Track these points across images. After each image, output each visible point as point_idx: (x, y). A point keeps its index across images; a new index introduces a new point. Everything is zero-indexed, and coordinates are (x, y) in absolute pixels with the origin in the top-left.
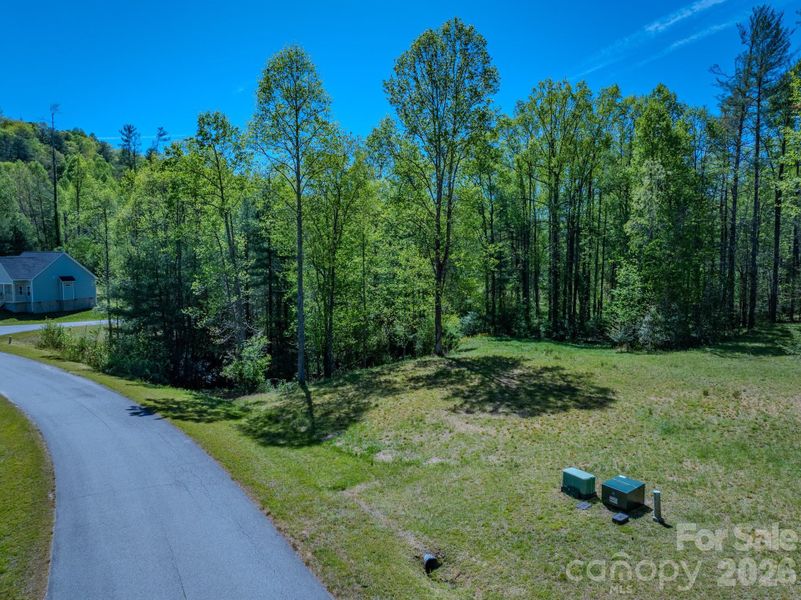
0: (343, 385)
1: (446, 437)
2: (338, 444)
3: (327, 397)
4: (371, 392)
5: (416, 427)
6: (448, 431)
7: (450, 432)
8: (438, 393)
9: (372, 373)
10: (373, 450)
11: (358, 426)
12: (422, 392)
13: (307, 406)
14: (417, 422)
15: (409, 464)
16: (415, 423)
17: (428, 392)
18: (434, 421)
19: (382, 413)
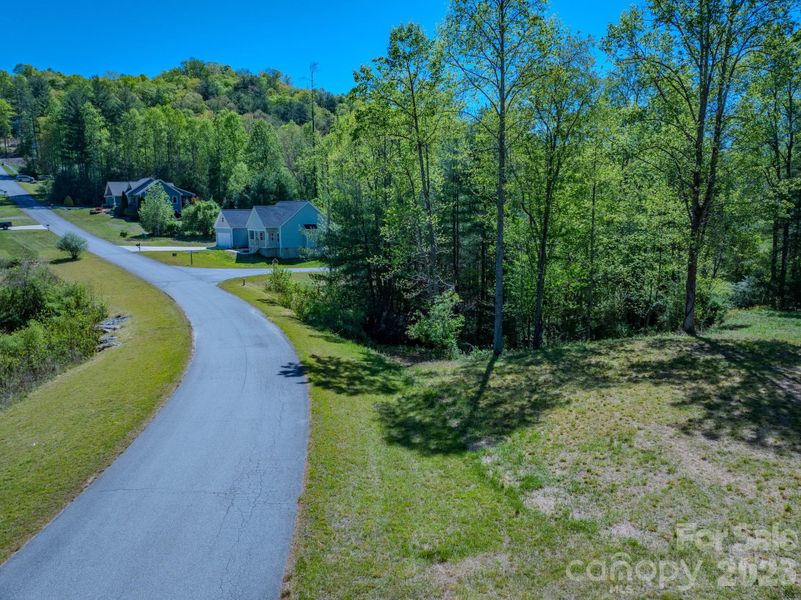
0: (538, 363)
1: (659, 482)
2: (486, 461)
3: (509, 378)
4: (570, 379)
5: (615, 452)
6: (665, 469)
7: (670, 472)
8: (668, 392)
9: (585, 350)
10: (530, 485)
11: (529, 432)
12: (644, 389)
13: (477, 388)
14: (618, 443)
15: (577, 528)
16: (616, 443)
17: (654, 389)
18: (649, 445)
19: (572, 417)
